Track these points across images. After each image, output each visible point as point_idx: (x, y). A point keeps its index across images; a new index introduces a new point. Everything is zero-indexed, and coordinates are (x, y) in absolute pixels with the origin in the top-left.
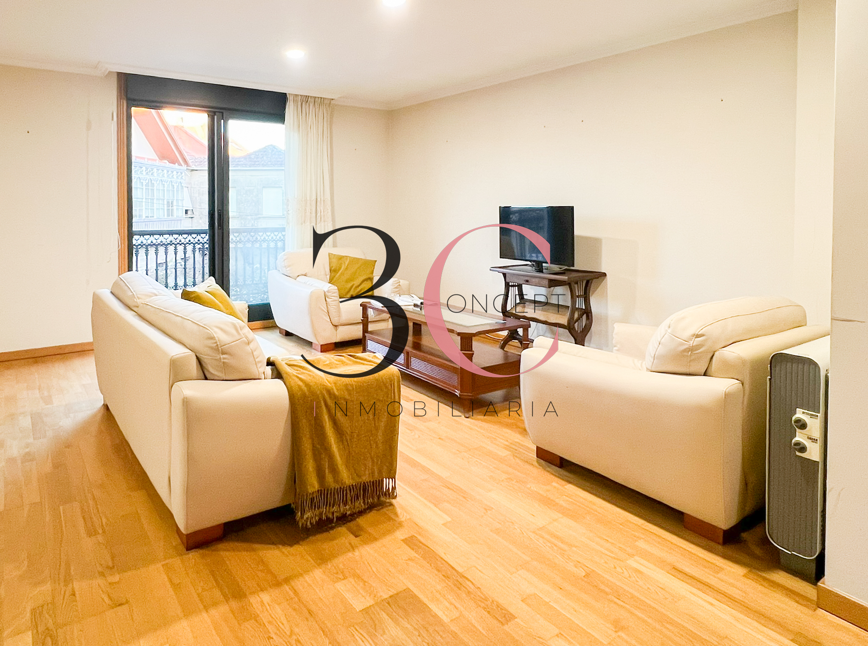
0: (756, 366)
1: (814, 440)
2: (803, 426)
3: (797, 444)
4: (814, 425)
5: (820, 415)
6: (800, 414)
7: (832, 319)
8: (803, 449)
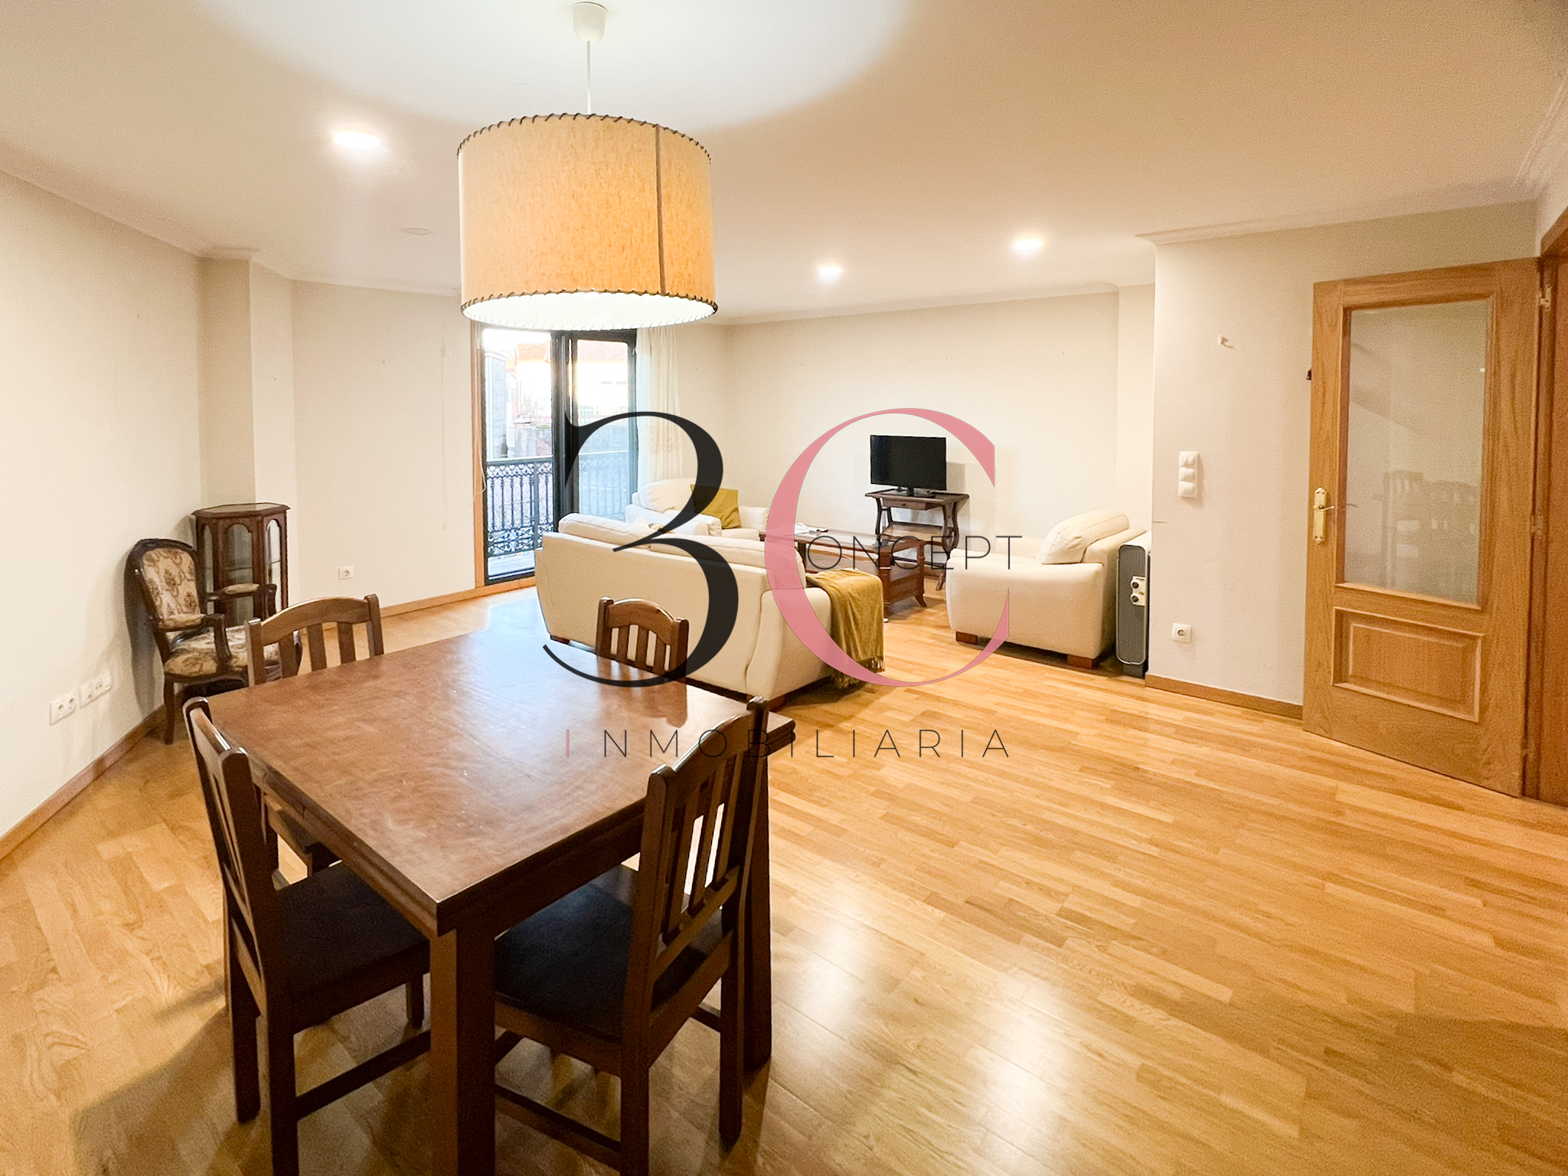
0: (1110, 554)
1: (1142, 594)
2: (1136, 586)
3: (1134, 597)
4: (1143, 585)
5: (1145, 579)
6: (1135, 580)
7: (1153, 522)
8: (1137, 600)
